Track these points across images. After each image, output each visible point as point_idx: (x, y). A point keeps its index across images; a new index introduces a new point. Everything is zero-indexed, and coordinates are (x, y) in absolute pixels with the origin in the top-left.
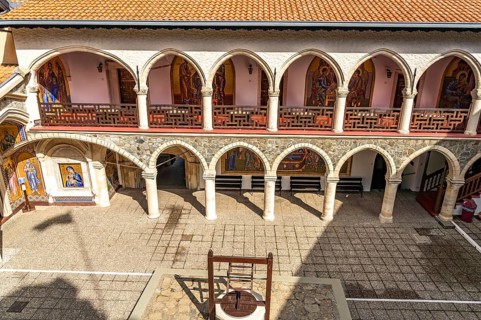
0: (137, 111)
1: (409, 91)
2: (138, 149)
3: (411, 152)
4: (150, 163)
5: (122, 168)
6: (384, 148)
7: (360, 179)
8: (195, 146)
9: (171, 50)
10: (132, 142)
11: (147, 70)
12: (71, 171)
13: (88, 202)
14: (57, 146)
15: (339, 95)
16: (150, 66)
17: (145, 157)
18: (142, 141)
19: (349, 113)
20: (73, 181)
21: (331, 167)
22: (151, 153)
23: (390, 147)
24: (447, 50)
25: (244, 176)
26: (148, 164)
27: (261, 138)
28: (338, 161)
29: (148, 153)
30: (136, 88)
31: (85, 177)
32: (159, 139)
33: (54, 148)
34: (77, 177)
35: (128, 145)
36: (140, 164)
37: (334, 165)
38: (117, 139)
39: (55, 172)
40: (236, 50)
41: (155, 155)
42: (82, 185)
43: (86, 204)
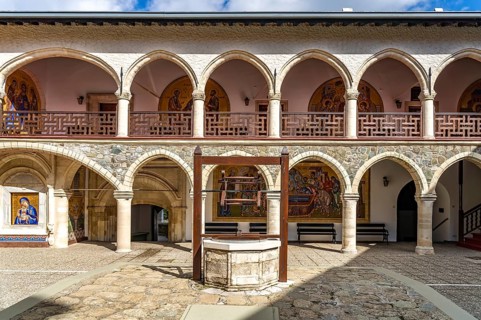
0: (117, 120)
1: (426, 92)
2: (113, 161)
3: (442, 161)
4: (126, 178)
5: (90, 214)
6: (409, 156)
7: (383, 225)
8: (181, 156)
9: (161, 52)
10: (106, 152)
11: (133, 73)
12: (26, 203)
13: (40, 242)
14: (13, 170)
15: (349, 98)
16: (136, 68)
17: (119, 170)
18: (118, 151)
19: (362, 118)
20: (25, 217)
21: (348, 180)
22: (128, 166)
23: (415, 155)
24: (460, 49)
25: (240, 223)
26: (122, 180)
27: (261, 145)
28: (355, 172)
29: (125, 165)
30: (118, 92)
31: (42, 210)
32: (140, 149)
33: (9, 172)
34: (31, 212)
35: (101, 156)
36: (113, 180)
37: (352, 178)
38: (88, 149)
39: (5, 204)
40: (232, 52)
41: (133, 168)
42: (36, 223)
43: (36, 246)
